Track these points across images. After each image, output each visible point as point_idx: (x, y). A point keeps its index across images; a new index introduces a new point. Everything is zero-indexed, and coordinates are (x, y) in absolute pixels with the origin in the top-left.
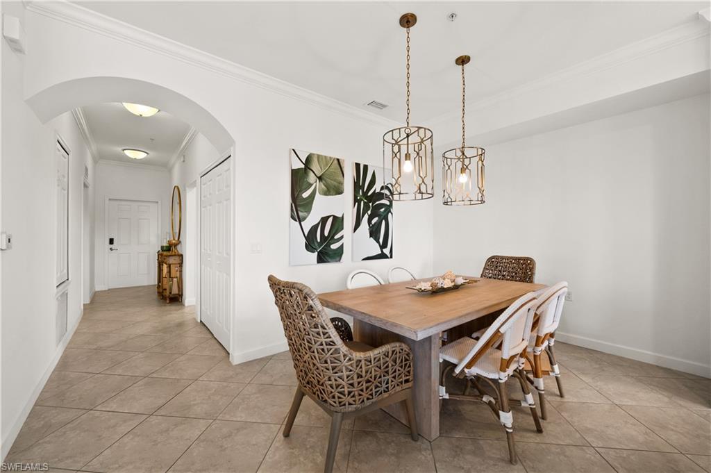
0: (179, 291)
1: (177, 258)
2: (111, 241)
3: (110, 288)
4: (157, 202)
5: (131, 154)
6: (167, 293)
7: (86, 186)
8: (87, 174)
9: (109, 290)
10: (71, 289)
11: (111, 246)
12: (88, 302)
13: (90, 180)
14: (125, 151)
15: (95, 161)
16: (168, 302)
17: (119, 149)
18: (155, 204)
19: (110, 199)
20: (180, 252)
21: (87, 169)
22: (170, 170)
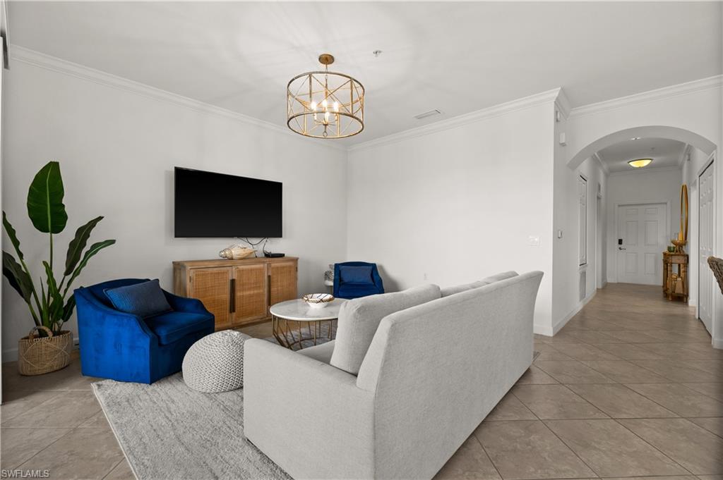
0: (683, 291)
1: (681, 258)
2: (620, 242)
3: (620, 281)
4: (666, 203)
5: (634, 164)
6: (670, 291)
7: (599, 198)
8: (599, 189)
9: (618, 283)
10: (588, 270)
11: (620, 246)
12: (600, 287)
13: (602, 193)
14: (630, 163)
15: (607, 176)
16: (670, 299)
17: (625, 163)
18: (665, 206)
19: (619, 206)
20: (686, 253)
21: (599, 186)
22: (681, 168)
